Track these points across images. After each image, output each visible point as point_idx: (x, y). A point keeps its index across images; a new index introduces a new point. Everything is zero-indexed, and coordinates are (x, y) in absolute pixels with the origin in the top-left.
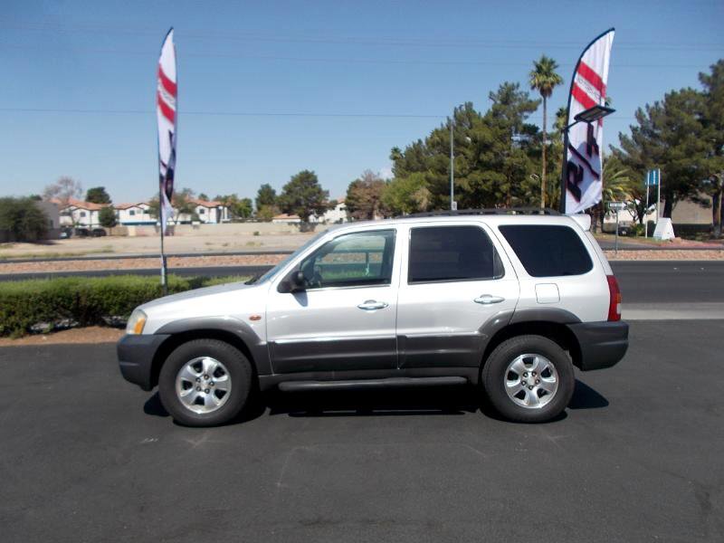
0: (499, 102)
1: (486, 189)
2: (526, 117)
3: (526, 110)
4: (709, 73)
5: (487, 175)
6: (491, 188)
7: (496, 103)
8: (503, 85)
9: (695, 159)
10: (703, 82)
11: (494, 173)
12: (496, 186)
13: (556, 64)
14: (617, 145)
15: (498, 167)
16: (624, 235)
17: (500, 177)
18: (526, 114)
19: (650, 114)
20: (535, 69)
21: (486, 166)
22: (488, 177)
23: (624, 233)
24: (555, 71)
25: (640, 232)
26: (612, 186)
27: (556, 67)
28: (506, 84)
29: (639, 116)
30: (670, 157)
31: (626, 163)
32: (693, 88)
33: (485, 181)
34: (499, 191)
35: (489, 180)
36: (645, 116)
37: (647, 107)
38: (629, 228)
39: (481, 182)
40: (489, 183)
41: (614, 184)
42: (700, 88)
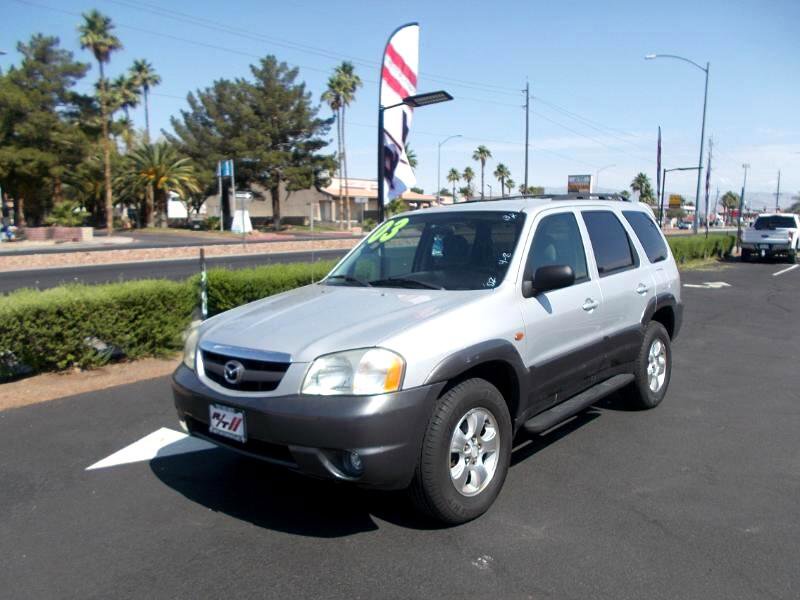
0: (32, 58)
1: (29, 173)
2: (74, 84)
3: (71, 74)
4: (260, 67)
5: (27, 153)
6: (36, 171)
7: (27, 58)
8: (36, 36)
9: (258, 152)
10: (256, 75)
11: (36, 151)
12: (44, 169)
13: (111, 23)
14: (171, 131)
15: (42, 143)
16: (197, 230)
17: (49, 158)
18: (72, 79)
19: (203, 101)
20: (84, 23)
21: (25, 142)
22: (29, 157)
23: (197, 226)
24: (111, 32)
25: (216, 226)
26: (175, 175)
27: (112, 27)
28: (40, 35)
29: (191, 100)
30: (232, 148)
31: (183, 151)
32: (247, 79)
33: (25, 161)
34: (48, 175)
35: (31, 161)
36: (196, 101)
37: (199, 91)
38: (203, 222)
39: (19, 163)
40: (31, 164)
41: (177, 172)
42: (253, 80)
